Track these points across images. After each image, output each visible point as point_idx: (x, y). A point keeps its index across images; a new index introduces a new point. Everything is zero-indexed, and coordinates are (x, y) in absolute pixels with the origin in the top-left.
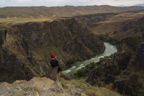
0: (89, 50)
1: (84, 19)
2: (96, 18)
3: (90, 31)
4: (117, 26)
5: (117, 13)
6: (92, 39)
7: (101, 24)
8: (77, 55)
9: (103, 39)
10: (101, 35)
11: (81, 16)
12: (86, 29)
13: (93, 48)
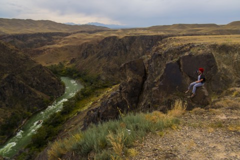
0: (40, 94)
1: (13, 41)
2: (35, 40)
3: (35, 62)
4: (72, 52)
5: (67, 33)
6: (41, 74)
7: (48, 50)
8: (20, 106)
9: (56, 72)
10: (52, 65)
11: (6, 36)
12: (27, 59)
13: (45, 88)
